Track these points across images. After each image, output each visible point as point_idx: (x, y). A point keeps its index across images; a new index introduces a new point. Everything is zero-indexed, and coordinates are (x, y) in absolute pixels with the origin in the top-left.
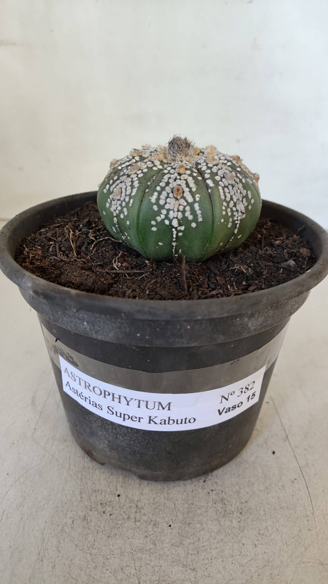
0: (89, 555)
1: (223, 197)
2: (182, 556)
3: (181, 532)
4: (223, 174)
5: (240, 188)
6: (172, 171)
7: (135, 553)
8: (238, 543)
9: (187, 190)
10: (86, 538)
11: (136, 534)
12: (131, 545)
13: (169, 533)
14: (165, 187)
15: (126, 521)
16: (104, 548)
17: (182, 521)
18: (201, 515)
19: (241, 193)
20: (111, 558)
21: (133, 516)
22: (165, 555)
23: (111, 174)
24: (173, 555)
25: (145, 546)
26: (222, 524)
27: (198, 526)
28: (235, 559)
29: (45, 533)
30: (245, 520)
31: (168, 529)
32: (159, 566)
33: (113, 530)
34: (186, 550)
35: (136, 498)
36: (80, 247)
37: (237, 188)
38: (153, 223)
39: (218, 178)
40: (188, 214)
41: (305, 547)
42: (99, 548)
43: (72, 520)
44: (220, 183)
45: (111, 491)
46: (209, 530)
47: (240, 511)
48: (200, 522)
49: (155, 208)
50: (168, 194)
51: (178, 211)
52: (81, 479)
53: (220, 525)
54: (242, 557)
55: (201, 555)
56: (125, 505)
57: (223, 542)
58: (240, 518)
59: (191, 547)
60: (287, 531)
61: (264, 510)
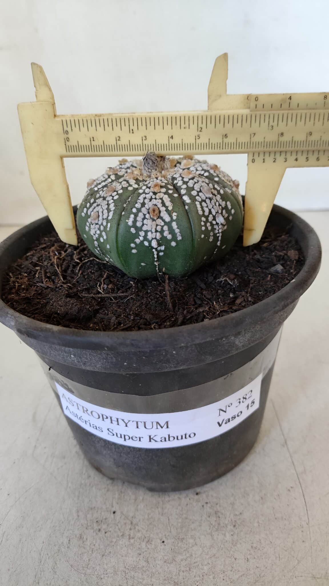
0: (83, 575)
1: (201, 212)
2: (174, 574)
3: (174, 548)
4: (199, 188)
5: (218, 200)
6: (147, 191)
7: (128, 571)
8: (230, 558)
9: (163, 209)
10: (81, 558)
11: (130, 551)
12: (124, 563)
13: (162, 550)
14: (141, 208)
15: (121, 538)
16: (98, 568)
17: (176, 536)
18: (195, 529)
19: (220, 205)
20: (104, 577)
21: (127, 533)
22: (158, 573)
23: (88, 197)
24: (165, 572)
25: (138, 564)
26: (215, 538)
27: (191, 541)
28: (226, 575)
29: (42, 555)
30: (238, 533)
31: (161, 546)
32: (151, 584)
33: (107, 548)
34: (178, 567)
35: (131, 514)
36: (65, 271)
37: (216, 200)
38: (133, 245)
39: (194, 193)
40: (166, 234)
41: (298, 560)
42: (93, 568)
43: (68, 539)
44: (197, 198)
45: (107, 508)
46: (202, 545)
47: (234, 524)
48: (192, 537)
49: (133, 230)
50: (145, 215)
51: (156, 231)
52: (79, 497)
53: (213, 539)
54: (233, 573)
55: (193, 571)
56: (120, 522)
57: (215, 557)
58: (233, 531)
59: (184, 563)
60: (280, 543)
61: (258, 522)
